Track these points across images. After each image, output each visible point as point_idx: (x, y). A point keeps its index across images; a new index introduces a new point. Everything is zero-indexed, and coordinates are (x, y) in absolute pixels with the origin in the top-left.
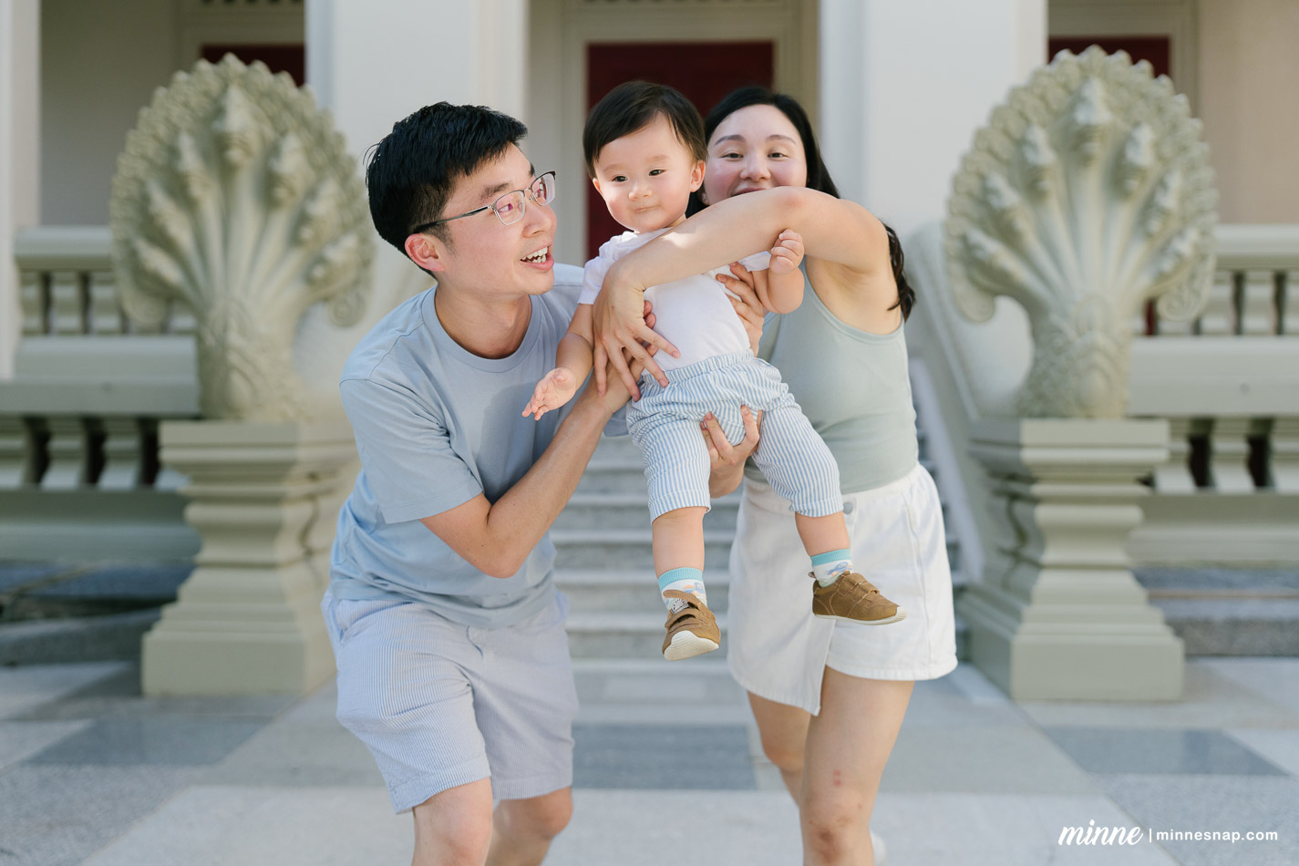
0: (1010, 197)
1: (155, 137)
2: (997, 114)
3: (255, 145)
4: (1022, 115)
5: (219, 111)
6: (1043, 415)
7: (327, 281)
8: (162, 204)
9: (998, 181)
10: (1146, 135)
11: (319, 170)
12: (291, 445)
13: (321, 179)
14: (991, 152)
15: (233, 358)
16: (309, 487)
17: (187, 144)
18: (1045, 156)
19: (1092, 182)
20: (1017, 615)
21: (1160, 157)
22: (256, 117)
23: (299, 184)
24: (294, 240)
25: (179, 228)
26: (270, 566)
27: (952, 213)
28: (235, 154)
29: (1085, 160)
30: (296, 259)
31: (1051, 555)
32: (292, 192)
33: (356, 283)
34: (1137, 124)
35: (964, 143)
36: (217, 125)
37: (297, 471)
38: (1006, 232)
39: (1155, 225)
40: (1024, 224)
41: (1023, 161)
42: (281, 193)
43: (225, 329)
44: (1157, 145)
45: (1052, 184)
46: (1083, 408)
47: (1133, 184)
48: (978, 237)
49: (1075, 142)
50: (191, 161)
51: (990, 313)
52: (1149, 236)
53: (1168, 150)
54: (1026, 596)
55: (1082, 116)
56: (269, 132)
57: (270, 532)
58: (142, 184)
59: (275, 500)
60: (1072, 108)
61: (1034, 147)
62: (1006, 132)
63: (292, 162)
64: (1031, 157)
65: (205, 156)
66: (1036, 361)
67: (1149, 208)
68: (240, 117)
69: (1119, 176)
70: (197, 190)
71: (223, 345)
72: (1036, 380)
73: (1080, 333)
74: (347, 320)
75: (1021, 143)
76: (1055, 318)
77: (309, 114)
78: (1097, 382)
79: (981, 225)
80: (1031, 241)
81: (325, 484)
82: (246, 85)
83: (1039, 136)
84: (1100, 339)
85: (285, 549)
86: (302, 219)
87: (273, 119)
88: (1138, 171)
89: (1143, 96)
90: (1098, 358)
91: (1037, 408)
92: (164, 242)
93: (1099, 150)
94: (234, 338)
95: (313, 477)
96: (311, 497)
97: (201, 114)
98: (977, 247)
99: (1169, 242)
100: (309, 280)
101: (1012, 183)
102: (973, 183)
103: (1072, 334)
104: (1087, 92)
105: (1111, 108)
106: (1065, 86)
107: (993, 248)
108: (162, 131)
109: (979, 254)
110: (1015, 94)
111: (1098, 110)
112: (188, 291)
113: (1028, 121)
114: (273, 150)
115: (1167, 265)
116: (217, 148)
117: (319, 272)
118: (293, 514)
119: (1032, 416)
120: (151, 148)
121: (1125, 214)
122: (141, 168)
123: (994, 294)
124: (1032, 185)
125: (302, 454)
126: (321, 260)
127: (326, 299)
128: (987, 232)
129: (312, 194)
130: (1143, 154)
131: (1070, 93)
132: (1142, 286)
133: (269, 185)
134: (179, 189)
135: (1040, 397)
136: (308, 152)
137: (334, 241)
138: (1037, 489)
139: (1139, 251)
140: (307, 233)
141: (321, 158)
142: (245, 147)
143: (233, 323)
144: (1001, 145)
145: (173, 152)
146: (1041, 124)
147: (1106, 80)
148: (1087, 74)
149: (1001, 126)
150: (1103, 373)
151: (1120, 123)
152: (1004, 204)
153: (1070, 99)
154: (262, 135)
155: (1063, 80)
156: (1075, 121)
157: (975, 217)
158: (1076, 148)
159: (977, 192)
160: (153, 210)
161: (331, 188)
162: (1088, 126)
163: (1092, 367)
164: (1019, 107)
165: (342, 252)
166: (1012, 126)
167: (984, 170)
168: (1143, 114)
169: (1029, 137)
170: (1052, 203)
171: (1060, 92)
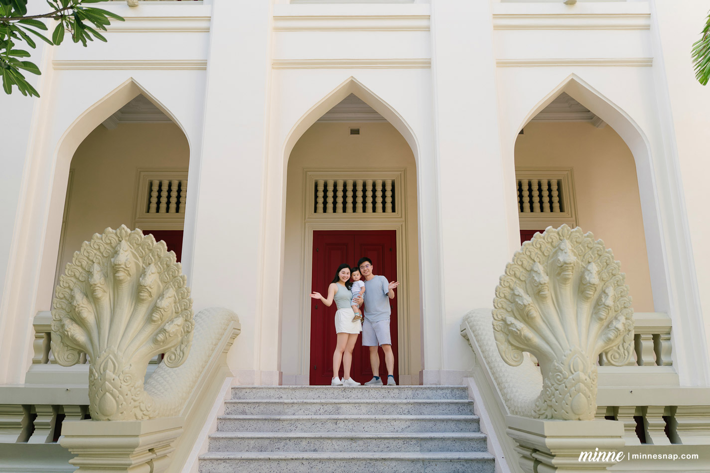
0: (527, 300)
1: (82, 266)
2: (517, 256)
3: (133, 271)
4: (530, 257)
5: (116, 253)
6: (552, 418)
7: (165, 342)
8: (81, 300)
9: (520, 291)
10: (594, 268)
11: (165, 283)
12: (136, 436)
13: (166, 288)
14: (515, 276)
15: (108, 385)
16: (148, 457)
17: (96, 269)
18: (544, 279)
19: (568, 291)
21: (602, 280)
22: (134, 256)
23: (154, 291)
24: (149, 320)
25: (88, 314)
27: (495, 307)
28: (121, 275)
29: (566, 280)
30: (150, 329)
32: (150, 295)
33: (182, 342)
34: (589, 263)
35: (502, 272)
36: (113, 260)
38: (527, 318)
39: (603, 314)
40: (535, 313)
41: (533, 281)
42: (144, 295)
43: (105, 369)
44: (599, 273)
45: (548, 292)
46: (576, 414)
47: (590, 292)
48: (510, 319)
49: (559, 271)
50: (97, 278)
51: (520, 361)
52: (601, 319)
53: (605, 276)
55: (561, 258)
56: (141, 264)
58: (71, 290)
60: (556, 253)
61: (537, 273)
62: (522, 266)
63: (151, 279)
64: (536, 278)
65: (106, 276)
66: (545, 387)
67: (598, 305)
68: (126, 256)
69: (582, 288)
70: (99, 293)
71: (103, 376)
72: (546, 395)
73: (571, 373)
75: (531, 271)
76: (555, 363)
77: (163, 255)
78: (582, 399)
79: (513, 313)
80: (539, 322)
81: (158, 454)
82: (130, 241)
83: (540, 268)
84: (583, 376)
86: (155, 308)
87: (143, 257)
88: (592, 286)
89: (591, 249)
90: (582, 385)
91: (549, 413)
92: (79, 321)
93: (571, 275)
94: (110, 374)
95: (151, 451)
96: (149, 463)
97: (105, 255)
98: (512, 325)
99: (611, 323)
100: (155, 341)
101: (527, 292)
102: (507, 291)
103: (567, 373)
104: (562, 247)
105: (575, 255)
106: (551, 243)
107: (520, 326)
108: (85, 263)
109: (513, 329)
110: (526, 247)
111: (569, 255)
112: (89, 347)
113: (534, 261)
114: (143, 273)
115: (612, 335)
116: (113, 272)
117: (161, 337)
119: (547, 418)
120: (78, 271)
122: (72, 282)
123: (523, 350)
124: (538, 293)
125: (142, 440)
126: (163, 331)
128: (515, 318)
129: (161, 296)
130: (594, 278)
131: (554, 247)
132: (599, 346)
133: (138, 291)
134: (90, 293)
135: (550, 407)
136: (160, 274)
137: (171, 321)
138: (554, 461)
139: (596, 327)
140: (156, 316)
141: (166, 277)
142: (126, 270)
143: (110, 364)
144: (520, 272)
145: (90, 273)
146: (539, 262)
147: (571, 241)
148: (562, 238)
149: (520, 263)
150: (584, 394)
151: (580, 262)
152: (526, 303)
153: (554, 250)
154: (137, 265)
155: (550, 240)
156: (559, 260)
157: (509, 309)
158: (559, 274)
159: (509, 297)
160: (75, 303)
161: (171, 292)
162: (565, 263)
163: (578, 391)
164: (528, 253)
165: (174, 327)
166: (525, 263)
167: (512, 285)
168: (591, 257)
169: (535, 269)
170: (549, 302)
171: (549, 246)
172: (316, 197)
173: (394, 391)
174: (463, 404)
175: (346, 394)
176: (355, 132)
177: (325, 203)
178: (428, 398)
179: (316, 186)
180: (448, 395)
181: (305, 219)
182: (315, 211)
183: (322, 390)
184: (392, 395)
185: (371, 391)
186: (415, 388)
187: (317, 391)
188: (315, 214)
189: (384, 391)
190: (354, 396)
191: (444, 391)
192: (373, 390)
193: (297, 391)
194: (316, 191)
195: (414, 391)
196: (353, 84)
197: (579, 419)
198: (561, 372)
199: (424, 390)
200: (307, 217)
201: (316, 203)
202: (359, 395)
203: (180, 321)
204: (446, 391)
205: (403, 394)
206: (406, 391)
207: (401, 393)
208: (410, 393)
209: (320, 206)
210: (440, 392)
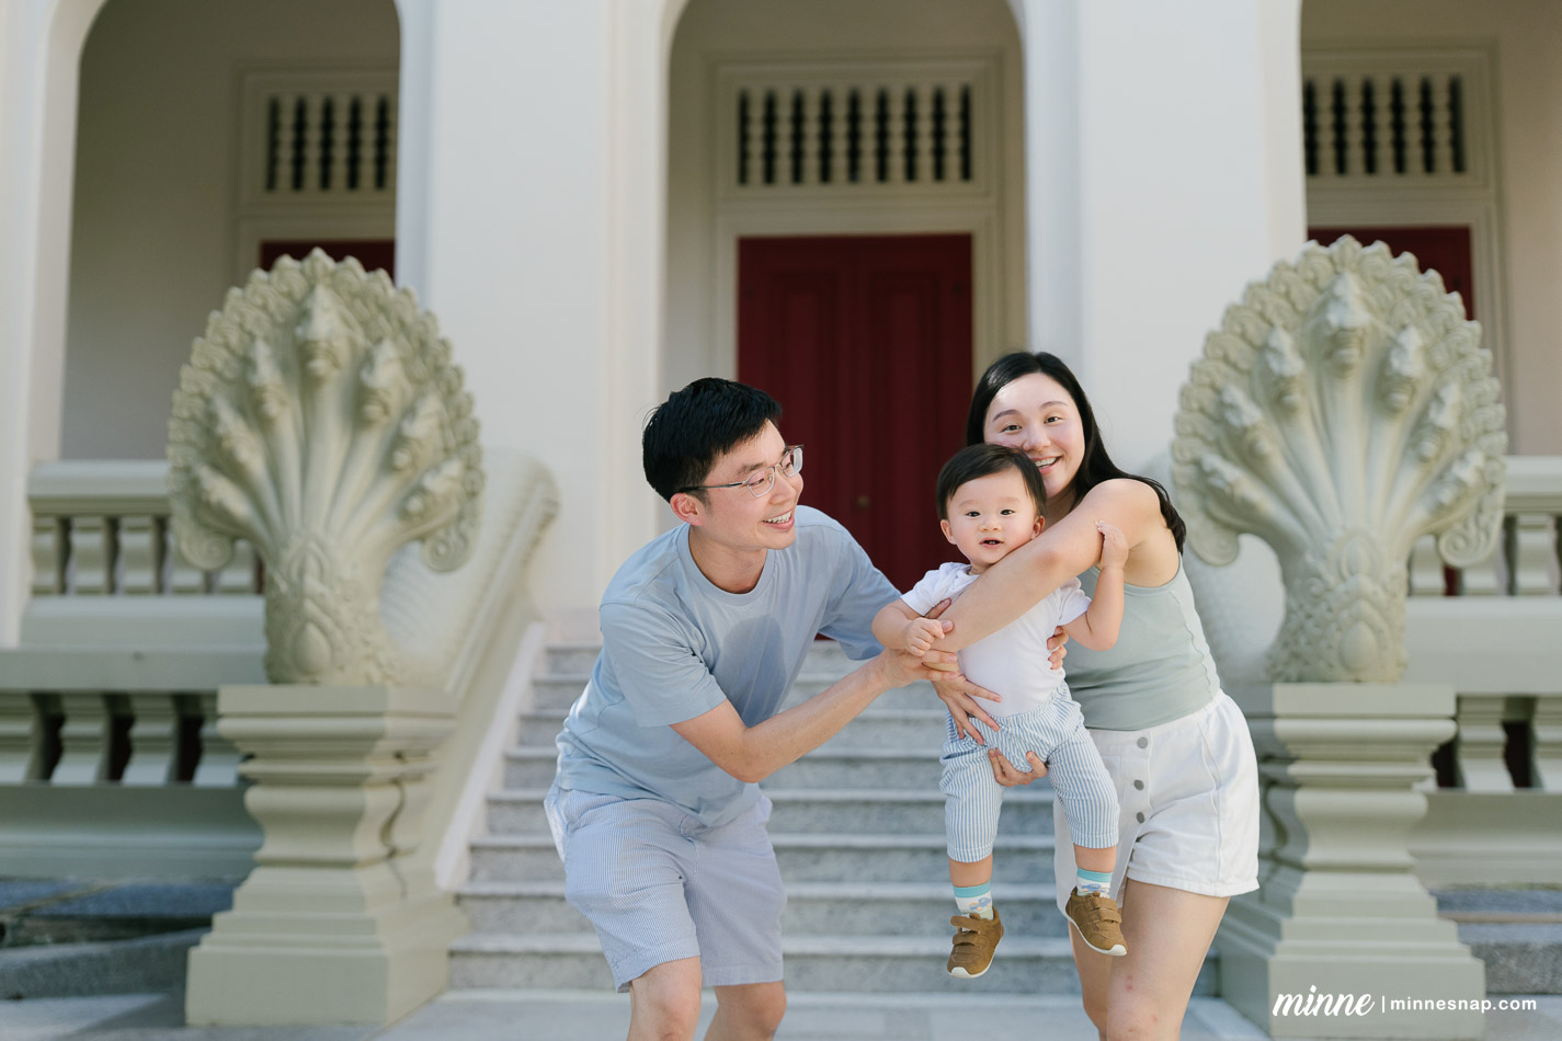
0: (1251, 414)
1: (227, 346)
2: (1232, 313)
3: (344, 354)
4: (1262, 315)
5: (303, 315)
6: (1300, 679)
7: (424, 515)
8: (232, 425)
9: (1236, 394)
10: (1413, 340)
11: (418, 383)
12: (378, 715)
13: (420, 395)
14: (1226, 359)
15: (310, 607)
16: (395, 768)
17: (262, 352)
18: (1292, 364)
19: (1351, 396)
20: (1275, 930)
21: (1432, 366)
22: (346, 321)
23: (394, 401)
24: (387, 466)
25: (250, 454)
26: (347, 865)
27: (1179, 433)
28: (320, 365)
29: (1342, 369)
30: (389, 488)
31: (1313, 855)
32: (386, 410)
33: (460, 517)
34: (1404, 327)
35: (1195, 351)
36: (299, 331)
37: (383, 746)
38: (1249, 457)
39: (1429, 447)
40: (1269, 444)
41: (1266, 371)
42: (373, 410)
43: (302, 573)
44: (1427, 351)
45: (1302, 398)
46: (1350, 670)
47: (1401, 398)
48: (1213, 461)
49: (1328, 348)
50: (267, 373)
51: (1233, 554)
52: (1423, 460)
53: (1441, 358)
54: (1287, 907)
55: (1334, 318)
56: (361, 339)
57: (348, 821)
58: (208, 401)
59: (355, 782)
60: (1323, 307)
61: (1277, 352)
62: (1243, 336)
63: (387, 374)
64: (1275, 365)
65: (284, 367)
66: (1289, 612)
67: (1421, 427)
68: (328, 322)
69: (1383, 389)
70: (272, 407)
71: (299, 592)
72: (1290, 633)
73: (1343, 578)
74: (446, 563)
75: (1263, 349)
76: (1309, 558)
77: (408, 318)
78: (1366, 636)
79: (1217, 446)
80: (1279, 466)
81: (412, 766)
82: (335, 285)
83: (1284, 340)
84: (1366, 584)
85: (365, 844)
86: (398, 441)
87: (365, 324)
88: (1406, 382)
89: (1408, 294)
90: (1365, 608)
91: (1293, 671)
92: (232, 470)
93: (1357, 358)
94: (312, 583)
95: (399, 756)
96: (396, 782)
97: (280, 319)
98: (1214, 473)
99: (1448, 467)
100: (404, 514)
101: (1253, 397)
102: (1207, 396)
103: (1331, 579)
104: (1339, 290)
105: (1369, 308)
106: (1314, 283)
107: (1232, 474)
108: (234, 338)
109: (1217, 482)
110: (1252, 290)
111: (1354, 310)
112: (259, 527)
113: (1271, 324)
114: (366, 360)
115: (1447, 496)
116: (299, 359)
117: (415, 504)
118: (376, 800)
119: (1288, 680)
120: (220, 358)
121: (1392, 434)
122: (207, 382)
123: (1240, 531)
124: (1277, 399)
125: (388, 724)
126: (419, 490)
127: (422, 539)
128: (1225, 456)
129: (410, 411)
130: (1410, 362)
131: (1320, 291)
132: (1418, 520)
133: (359, 401)
134: (251, 406)
135: (1296, 656)
136: (405, 362)
137: (436, 468)
138: (1294, 770)
139: (1411, 478)
140: (402, 458)
141: (420, 369)
142: (331, 355)
143: (312, 564)
144: (1239, 351)
145: (247, 362)
146: (1285, 327)
147: (1363, 276)
148: (1339, 269)
149: (1238, 329)
150: (1372, 626)
151: (1382, 326)
152: (1247, 421)
153: (1320, 298)
154: (352, 343)
155: (1310, 275)
156: (1327, 323)
157: (1211, 438)
158: (1329, 355)
159: (1211, 408)
160: (220, 430)
161: (431, 405)
162: (1342, 329)
163: (1357, 619)
164: (1258, 307)
165: (443, 481)
166: (1251, 330)
167: (1219, 381)
168: (1409, 315)
169: (1274, 343)
170: (1305, 423)
171: (1308, 289)
188: (740, 187)
197: (1358, 681)
198: (1319, 576)
203: (454, 468)
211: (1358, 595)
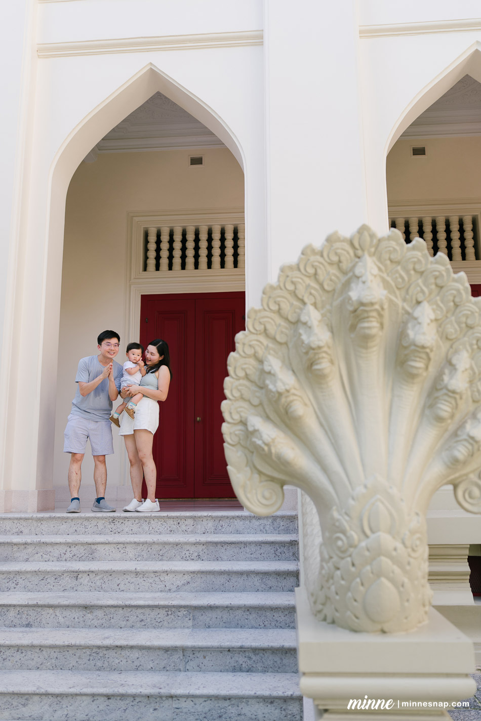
0: (285, 380)
4: (294, 294)
9: (274, 364)
10: (426, 313)
18: (320, 336)
19: (374, 364)
21: (445, 337)
29: (365, 340)
34: (419, 303)
39: (444, 408)
40: (303, 408)
41: (299, 342)
44: (439, 323)
45: (331, 366)
46: (375, 621)
47: (418, 364)
48: (256, 422)
49: (351, 321)
52: (439, 420)
53: (452, 330)
55: (354, 294)
60: (347, 285)
61: (308, 326)
64: (305, 337)
67: (436, 390)
69: (402, 357)
73: (365, 535)
75: (296, 323)
78: (387, 592)
79: (261, 410)
80: (312, 426)
83: (313, 315)
84: (387, 540)
88: (421, 350)
89: (421, 274)
90: (387, 563)
99: (462, 425)
101: (288, 367)
102: (251, 365)
103: (355, 535)
104: (360, 270)
105: (388, 286)
106: (339, 265)
110: (285, 272)
111: (372, 287)
113: (304, 303)
115: (461, 452)
123: (283, 482)
124: (309, 367)
128: (268, 418)
130: (422, 334)
131: (344, 273)
135: (329, 599)
139: (429, 436)
146: (315, 305)
147: (380, 259)
148: (359, 252)
149: (274, 307)
150: (392, 581)
151: (399, 302)
152: (281, 387)
153: (344, 279)
155: (335, 259)
156: (350, 298)
157: (256, 402)
158: (353, 327)
159: (255, 376)
162: (362, 304)
163: (379, 574)
164: (290, 287)
166: (286, 307)
167: (261, 352)
168: (422, 291)
169: (304, 318)
170: (335, 386)
171: (333, 271)
172: (146, 250)
173: (186, 522)
174: (282, 544)
175: (115, 527)
176: (196, 161)
177: (158, 258)
178: (238, 532)
179: (146, 235)
180: (267, 528)
181: (130, 280)
182: (145, 269)
183: (80, 521)
184: (184, 528)
185: (152, 522)
186: (217, 517)
187: (73, 523)
188: (144, 272)
189: (172, 523)
190: (126, 529)
191: (261, 521)
192: (156, 520)
193: (44, 523)
194: (146, 242)
195: (217, 521)
196: (153, 75)
197: (383, 632)
198: (344, 532)
199: (231, 521)
200: (132, 278)
201: (146, 258)
202: (135, 528)
204: (265, 522)
205: (199, 526)
206: (205, 522)
207: (197, 524)
208: (210, 524)
209: (152, 262)
210: (256, 523)
211: (377, 552)
